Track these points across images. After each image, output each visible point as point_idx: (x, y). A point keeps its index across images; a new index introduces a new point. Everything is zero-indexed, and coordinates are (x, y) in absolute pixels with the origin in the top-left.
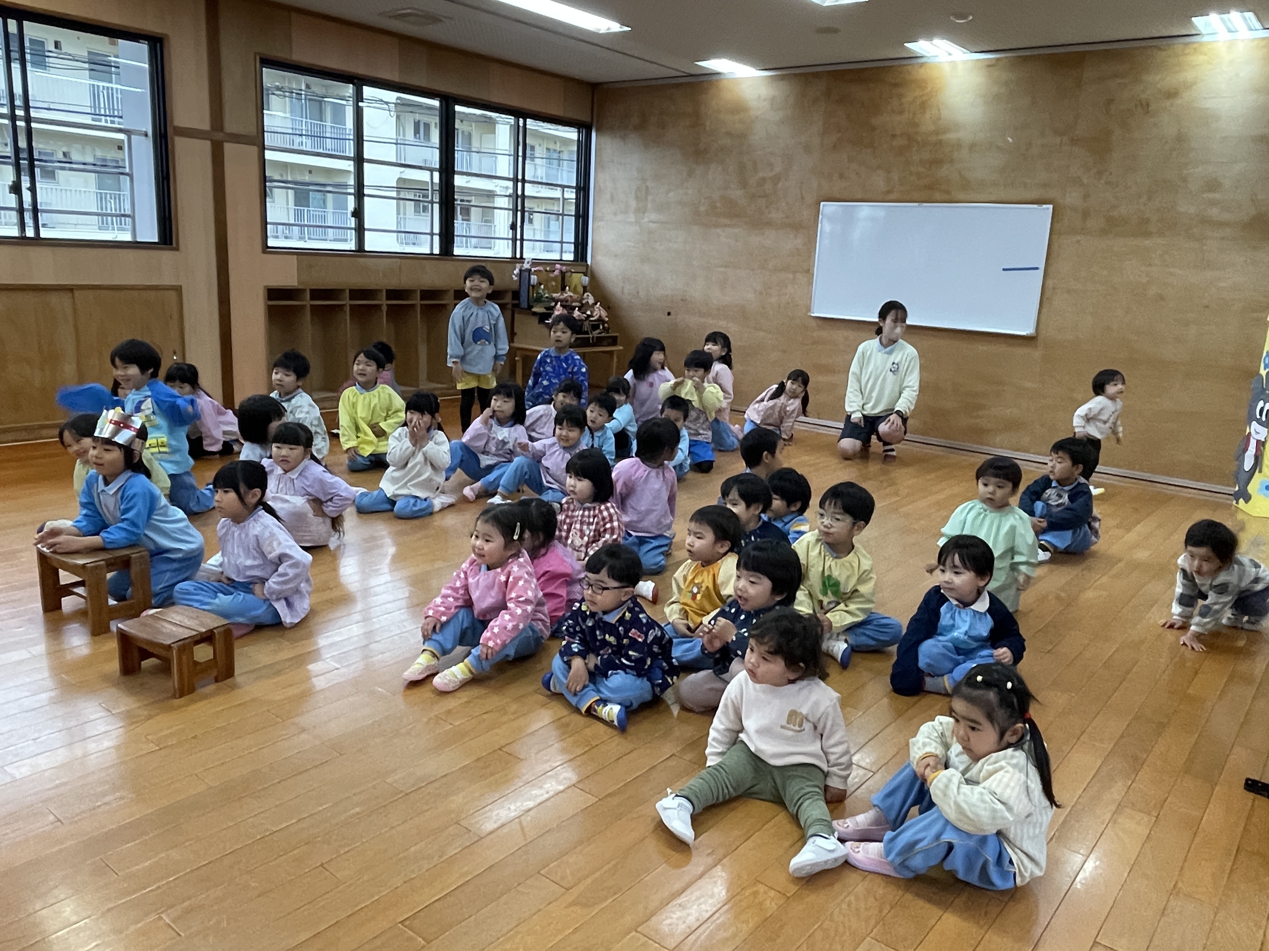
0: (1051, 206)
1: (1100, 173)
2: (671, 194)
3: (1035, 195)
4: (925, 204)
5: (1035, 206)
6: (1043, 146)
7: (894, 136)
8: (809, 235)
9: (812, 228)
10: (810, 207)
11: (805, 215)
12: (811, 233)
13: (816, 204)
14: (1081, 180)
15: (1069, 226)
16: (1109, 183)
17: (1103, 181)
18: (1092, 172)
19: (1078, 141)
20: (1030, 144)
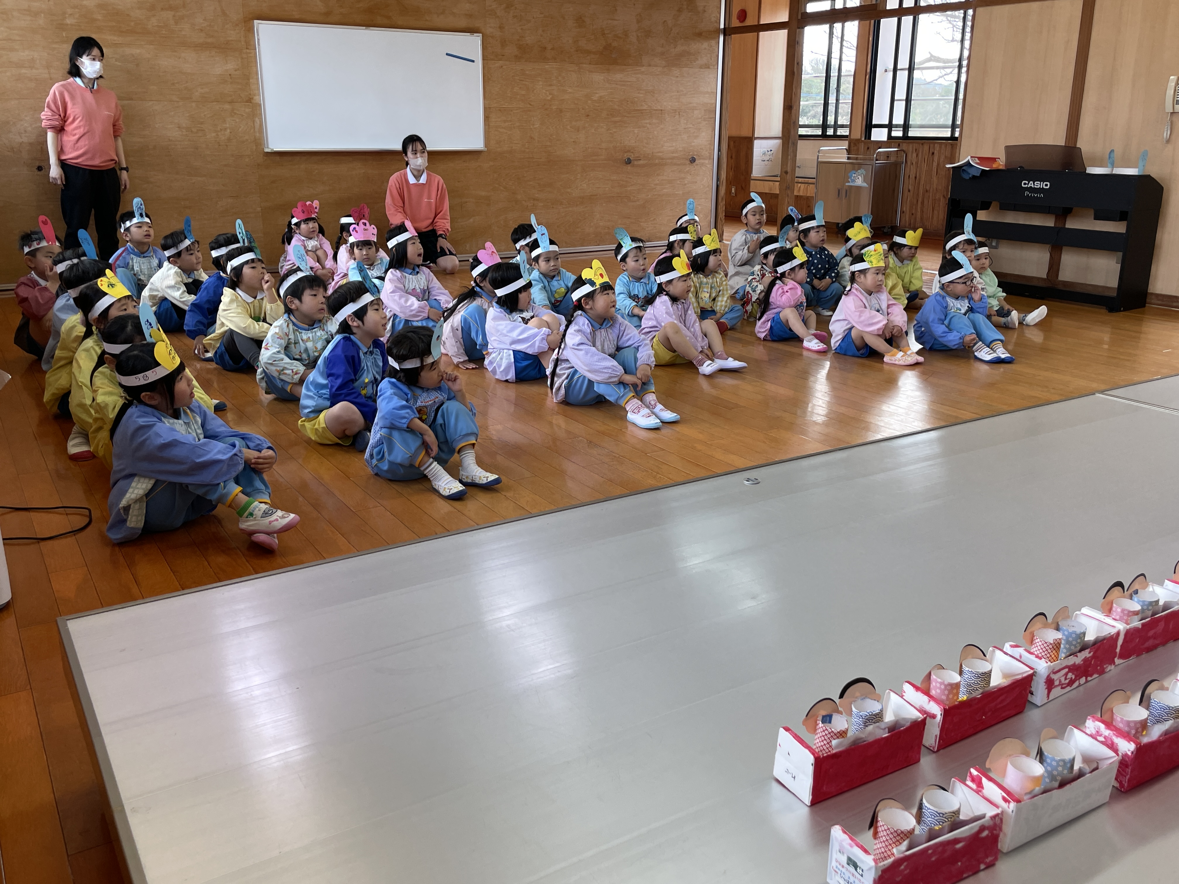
0: (480, 35)
8: (242, 58)
9: (245, 51)
10: (237, 25)
11: (233, 35)
12: (244, 56)
13: (245, 22)
14: (496, 13)
15: (493, 52)
16: (516, 16)
17: (511, 15)
18: (503, 6)
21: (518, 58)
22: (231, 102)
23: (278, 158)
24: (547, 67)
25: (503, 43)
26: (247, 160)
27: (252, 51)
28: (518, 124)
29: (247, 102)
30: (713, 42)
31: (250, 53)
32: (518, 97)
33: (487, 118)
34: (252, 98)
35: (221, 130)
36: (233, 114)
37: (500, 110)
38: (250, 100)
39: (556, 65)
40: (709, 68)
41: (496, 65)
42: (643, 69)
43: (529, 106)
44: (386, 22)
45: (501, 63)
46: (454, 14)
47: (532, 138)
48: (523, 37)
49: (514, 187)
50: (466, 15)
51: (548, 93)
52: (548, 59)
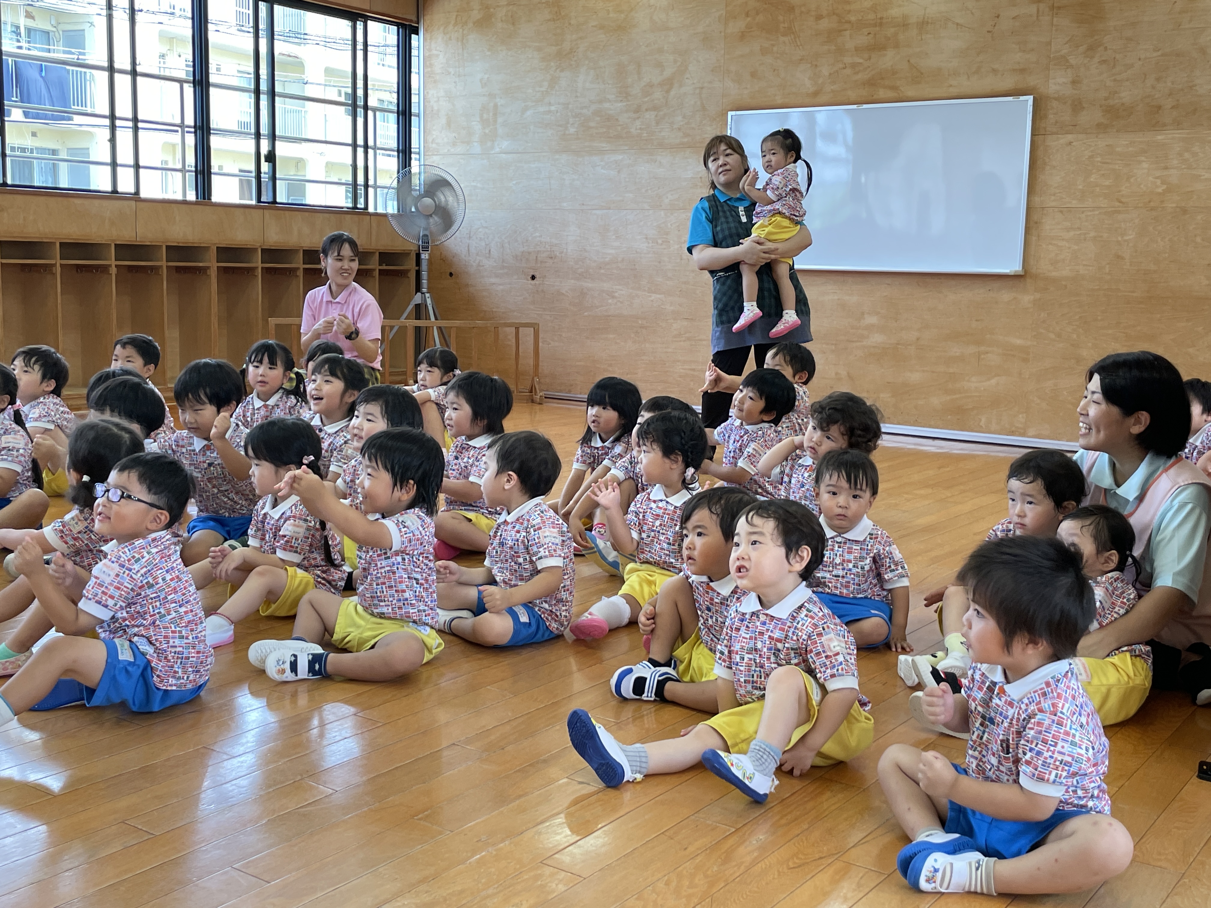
0: (1030, 98)
1: (1091, 48)
2: (529, 113)
3: (1008, 83)
4: (865, 106)
5: (1010, 99)
6: (1013, 18)
7: (819, 17)
14: (1067, 61)
15: (1056, 122)
16: (1104, 61)
17: (1096, 60)
18: (1082, 49)
19: (1059, 8)
20: (998, 17)
21: (1102, 128)
24: (1159, 137)
25: (1077, 106)
28: (1092, 234)
32: (1098, 189)
37: (1061, 212)
39: (1179, 134)
41: (1061, 141)
43: (1117, 204)
44: (891, 94)
45: (1070, 137)
46: (995, 71)
47: (1119, 257)
48: (1116, 92)
49: (1075, 336)
50: (1014, 70)
51: (1159, 182)
52: (1164, 125)
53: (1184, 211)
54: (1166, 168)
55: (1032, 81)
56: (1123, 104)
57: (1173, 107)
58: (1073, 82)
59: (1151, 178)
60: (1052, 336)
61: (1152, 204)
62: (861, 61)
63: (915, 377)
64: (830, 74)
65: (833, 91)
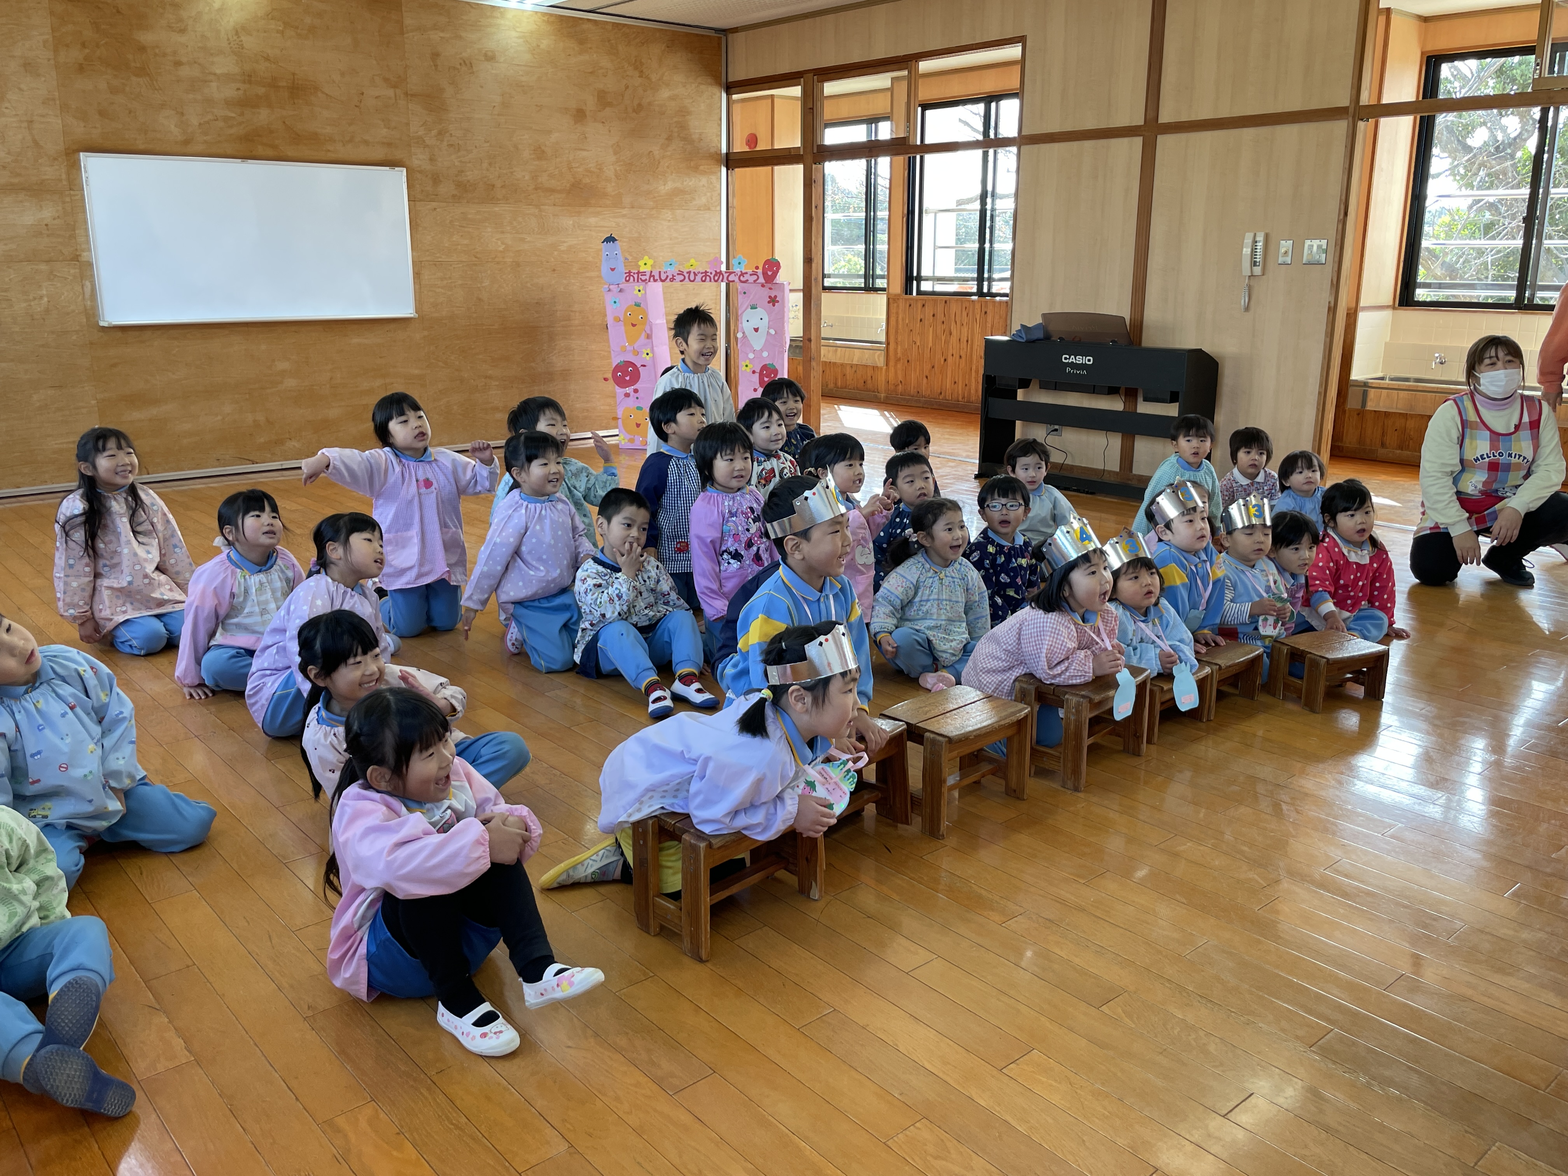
0: (404, 170)
1: (440, 133)
3: (380, 153)
6: (377, 97)
7: (178, 64)
8: (64, 202)
9: (67, 193)
10: (55, 159)
11: (51, 172)
12: (68, 199)
13: (67, 154)
14: (424, 141)
15: (422, 191)
16: (452, 145)
17: (445, 143)
18: (434, 132)
19: (412, 95)
20: (362, 94)
21: (456, 199)
22: (48, 261)
23: (119, 334)
24: (497, 209)
25: (436, 179)
26: (74, 337)
27: (77, 192)
28: (460, 282)
29: (72, 260)
30: (713, 178)
31: (74, 195)
32: (459, 247)
33: (417, 275)
34: (80, 255)
35: (35, 299)
36: (52, 277)
37: (435, 265)
38: (76, 258)
39: (508, 207)
40: (709, 209)
41: (428, 207)
42: (624, 212)
43: (474, 259)
44: (270, 152)
45: (434, 204)
46: (366, 143)
47: (480, 299)
48: (462, 171)
49: (457, 363)
50: (383, 143)
51: (499, 243)
52: (498, 199)
53: (518, 265)
54: (503, 232)
55: (398, 155)
56: (468, 181)
57: (502, 187)
58: (432, 160)
59: (494, 240)
60: (440, 364)
61: (497, 260)
62: (233, 115)
63: (334, 412)
64: (200, 124)
65: (206, 142)
